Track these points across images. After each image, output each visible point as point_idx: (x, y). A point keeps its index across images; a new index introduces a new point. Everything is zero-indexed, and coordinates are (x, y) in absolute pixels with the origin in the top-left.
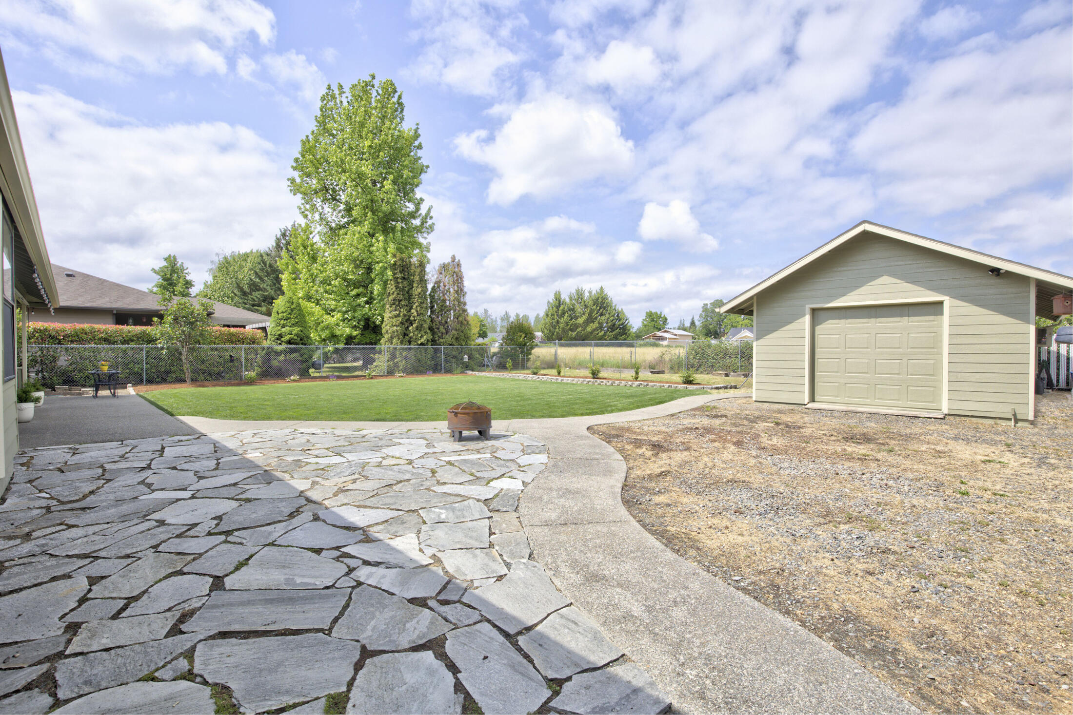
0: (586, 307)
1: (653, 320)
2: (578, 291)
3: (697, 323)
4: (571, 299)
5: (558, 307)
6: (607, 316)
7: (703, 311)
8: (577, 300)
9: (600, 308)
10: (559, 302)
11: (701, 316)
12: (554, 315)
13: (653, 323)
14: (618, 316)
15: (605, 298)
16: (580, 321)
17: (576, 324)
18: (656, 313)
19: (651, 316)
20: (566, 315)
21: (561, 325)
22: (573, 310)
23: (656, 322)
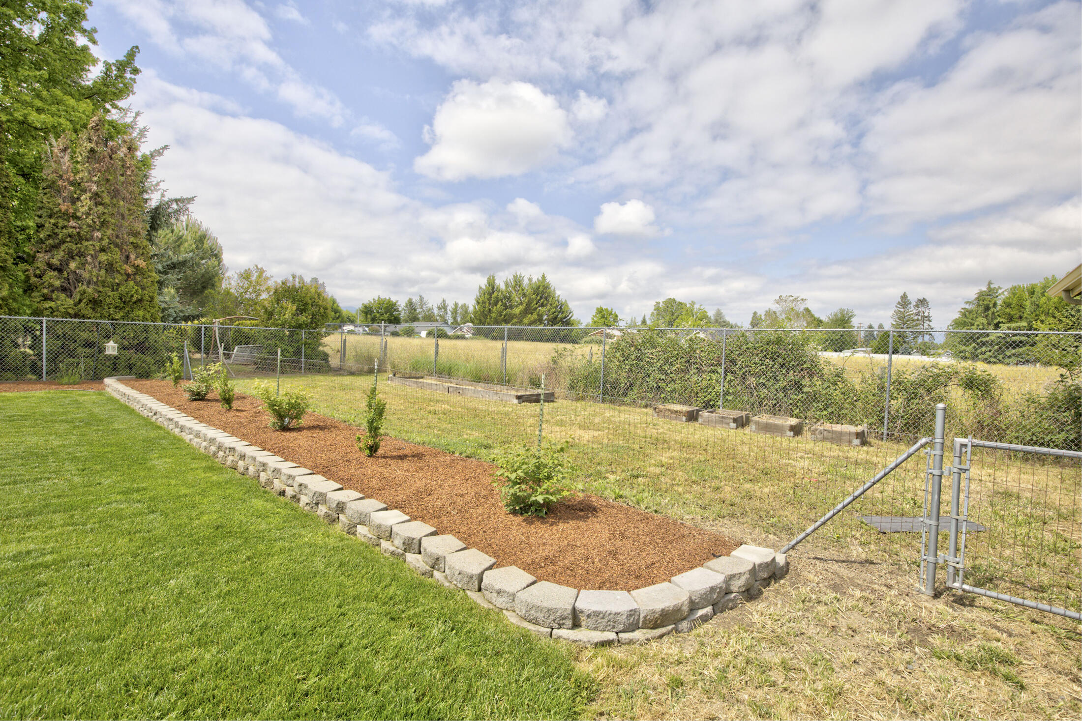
0: (524, 295)
1: (603, 317)
2: (515, 277)
3: (648, 322)
4: (507, 285)
5: (491, 294)
6: (548, 307)
7: (655, 310)
8: (514, 288)
9: (541, 298)
10: (492, 287)
11: (652, 314)
12: (485, 303)
13: (603, 320)
14: (561, 308)
15: (547, 287)
16: (517, 311)
17: (510, 314)
18: (607, 310)
19: (601, 312)
20: (500, 303)
21: (493, 315)
22: (509, 298)
23: (606, 319)
